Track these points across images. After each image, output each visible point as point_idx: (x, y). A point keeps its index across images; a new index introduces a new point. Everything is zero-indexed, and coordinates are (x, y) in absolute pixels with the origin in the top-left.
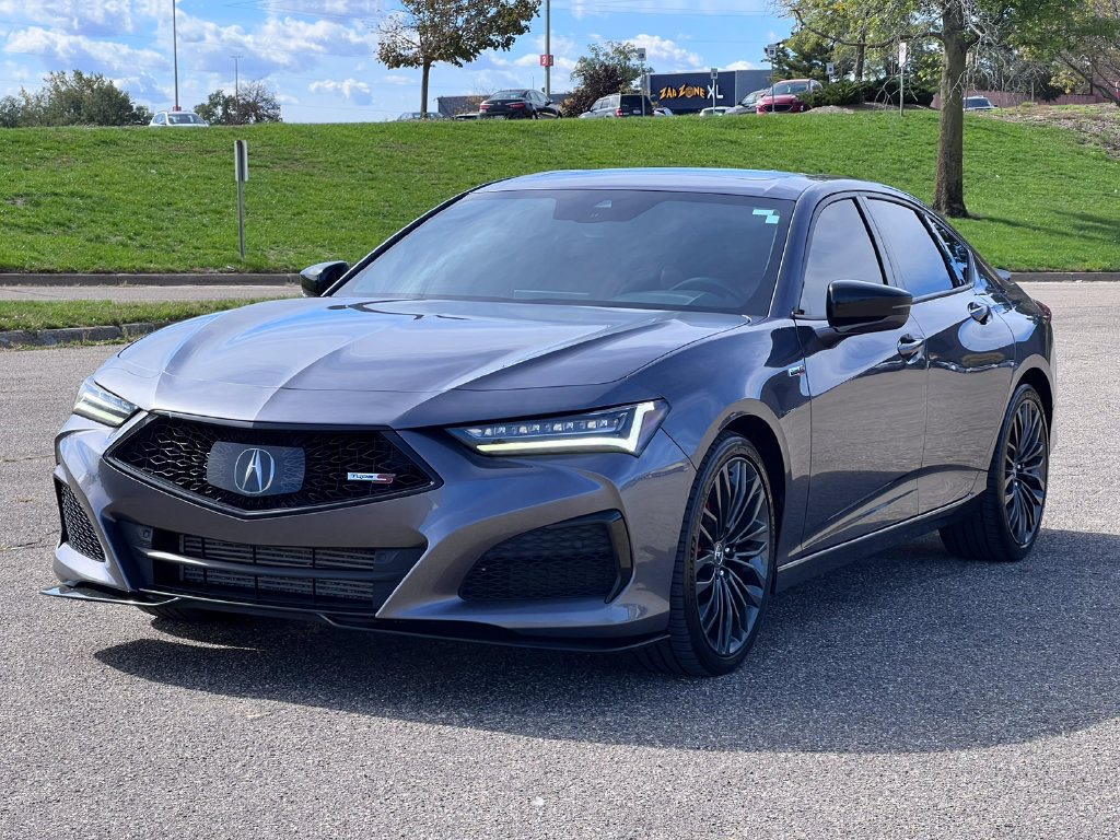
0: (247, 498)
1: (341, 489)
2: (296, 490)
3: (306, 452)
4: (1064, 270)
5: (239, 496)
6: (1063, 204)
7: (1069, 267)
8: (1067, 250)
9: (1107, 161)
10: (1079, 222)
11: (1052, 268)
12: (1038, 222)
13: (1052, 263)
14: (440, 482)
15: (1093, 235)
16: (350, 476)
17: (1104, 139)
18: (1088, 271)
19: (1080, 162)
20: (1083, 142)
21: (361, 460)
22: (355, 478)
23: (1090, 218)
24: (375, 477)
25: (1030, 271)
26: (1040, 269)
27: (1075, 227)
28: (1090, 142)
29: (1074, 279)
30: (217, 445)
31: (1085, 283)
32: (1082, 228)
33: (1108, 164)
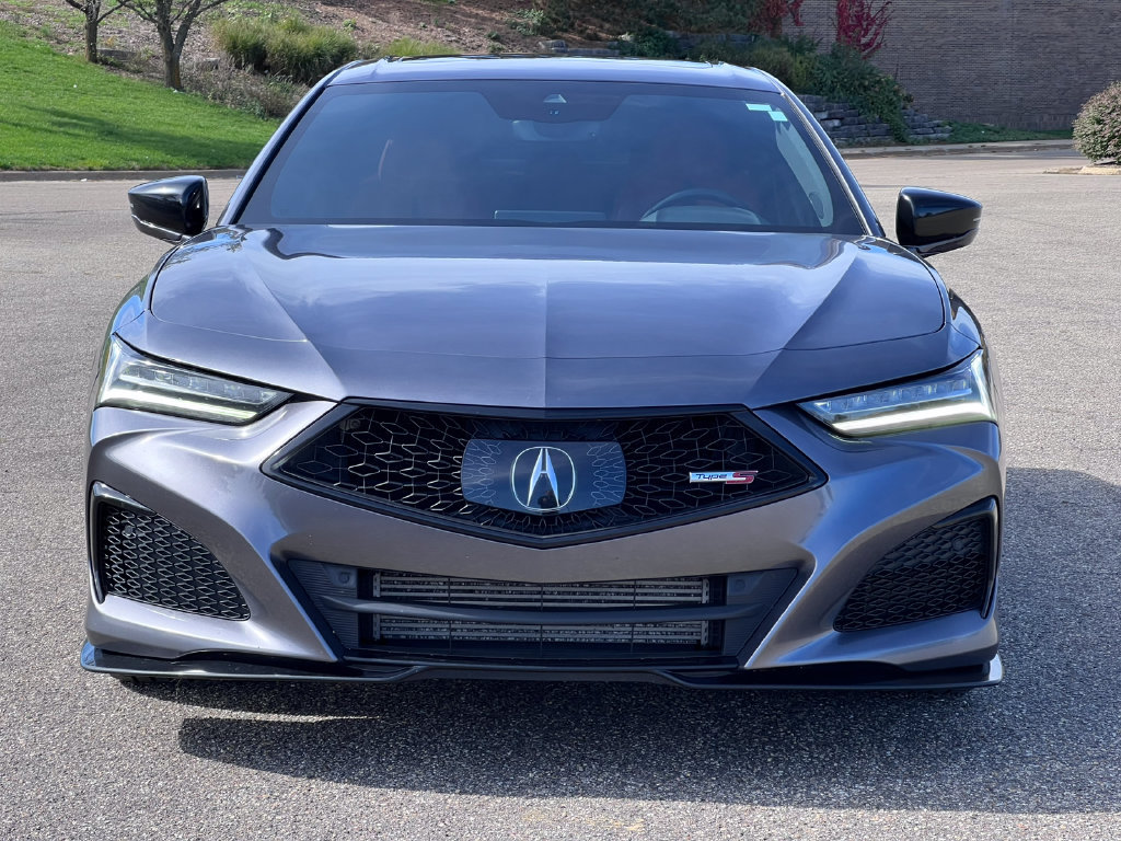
0: (535, 518)
1: (679, 496)
2: (617, 502)
3: (623, 446)
4: (67, 168)
5: (521, 515)
6: (28, 97)
7: (72, 165)
8: (59, 148)
9: (54, 54)
10: (55, 118)
11: (55, 167)
12: (14, 118)
13: (53, 161)
14: (824, 478)
15: (77, 131)
16: (694, 477)
17: (44, 31)
18: (90, 169)
19: (28, 57)
20: (25, 34)
21: (704, 453)
22: (702, 479)
23: (64, 115)
24: (729, 477)
25: (35, 170)
26: (44, 167)
27: (54, 123)
28: (31, 35)
29: (79, 177)
30: (472, 445)
31: (90, 182)
32: (61, 125)
33: (56, 58)
